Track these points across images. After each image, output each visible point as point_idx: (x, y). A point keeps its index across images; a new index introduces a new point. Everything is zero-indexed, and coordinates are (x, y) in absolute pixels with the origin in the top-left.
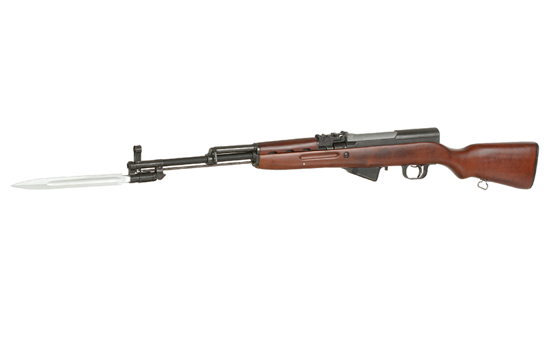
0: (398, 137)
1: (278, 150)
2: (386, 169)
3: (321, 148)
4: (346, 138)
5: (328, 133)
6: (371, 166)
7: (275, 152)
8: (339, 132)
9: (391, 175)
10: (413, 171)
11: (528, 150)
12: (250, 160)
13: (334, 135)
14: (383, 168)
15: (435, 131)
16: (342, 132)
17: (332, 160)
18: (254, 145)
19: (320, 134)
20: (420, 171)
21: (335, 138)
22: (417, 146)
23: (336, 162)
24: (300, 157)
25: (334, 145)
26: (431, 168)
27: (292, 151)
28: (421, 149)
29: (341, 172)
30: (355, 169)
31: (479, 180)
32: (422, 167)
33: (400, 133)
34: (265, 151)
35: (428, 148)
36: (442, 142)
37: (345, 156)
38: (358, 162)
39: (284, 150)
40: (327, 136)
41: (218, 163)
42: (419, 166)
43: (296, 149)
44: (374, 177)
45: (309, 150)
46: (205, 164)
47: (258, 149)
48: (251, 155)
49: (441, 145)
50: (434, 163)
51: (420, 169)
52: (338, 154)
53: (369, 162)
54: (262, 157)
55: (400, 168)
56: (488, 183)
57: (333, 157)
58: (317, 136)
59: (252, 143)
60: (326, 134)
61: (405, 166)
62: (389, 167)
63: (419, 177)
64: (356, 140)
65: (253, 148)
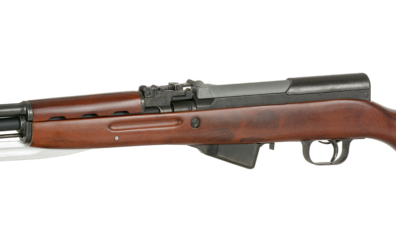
0: (291, 90)
1: (68, 114)
2: (272, 147)
3: (148, 109)
4: (195, 93)
5: (162, 82)
6: (242, 142)
7: (62, 118)
8: (184, 82)
10: (321, 150)
12: (15, 132)
13: (173, 87)
15: (363, 78)
16: (189, 81)
17: (169, 131)
18: (23, 105)
19: (149, 85)
20: (336, 151)
21: (175, 93)
22: (327, 107)
23: (177, 135)
24: (110, 125)
25: (174, 104)
26: (356, 145)
27: (94, 115)
28: (335, 112)
29: (188, 153)
30: (212, 148)
32: (340, 144)
33: (296, 82)
34: (41, 115)
35: (347, 110)
36: (375, 98)
37: (192, 125)
38: (216, 134)
39: (79, 113)
40: (159, 89)
42: (333, 141)
43: (101, 112)
44: (249, 163)
45: (125, 113)
47: (30, 112)
48: (16, 123)
49: (374, 105)
51: (336, 147)
52: (179, 119)
53: (240, 134)
54: (37, 126)
55: (298, 145)
57: (171, 126)
58: (142, 89)
59: (18, 101)
60: (158, 85)
61: (307, 141)
62: (276, 144)
63: (333, 162)
64: (214, 96)
65: (19, 109)
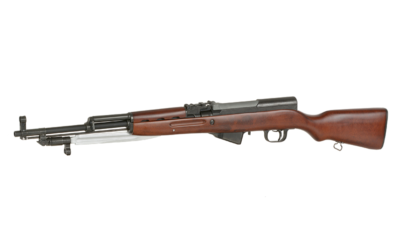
0: (259, 105)
1: (150, 118)
2: (249, 134)
3: (189, 116)
4: (212, 107)
5: (195, 102)
6: (235, 131)
7: (148, 121)
8: (206, 102)
9: (253, 139)
10: (274, 135)
11: (378, 114)
12: (125, 128)
13: (201, 104)
14: (247, 133)
15: (294, 99)
16: (208, 101)
17: (199, 126)
18: (129, 114)
19: (189, 104)
20: (280, 136)
21: (202, 107)
22: (277, 113)
23: (203, 128)
24: (170, 124)
25: (201, 113)
26: (290, 132)
27: (163, 119)
28: (280, 116)
29: (208, 137)
30: (220, 134)
31: (335, 142)
32: (282, 132)
33: (261, 101)
34: (137, 119)
35: (286, 115)
36: (299, 109)
37: (211, 123)
38: (222, 128)
39: (155, 118)
40: (194, 105)
41: (96, 130)
42: (279, 130)
43: (166, 117)
44: (238, 141)
45: (178, 118)
46: (84, 131)
47: (132, 118)
48: (125, 123)
49: (299, 112)
50: (293, 127)
51: (280, 133)
52: (204, 121)
53: (234, 128)
54: (136, 124)
55: (262, 133)
56: (343, 144)
57: (201, 124)
58: (186, 105)
59: (126, 112)
60: (194, 103)
61: (266, 131)
62: (251, 132)
63: (279, 141)
64: (221, 109)
65: (127, 116)
